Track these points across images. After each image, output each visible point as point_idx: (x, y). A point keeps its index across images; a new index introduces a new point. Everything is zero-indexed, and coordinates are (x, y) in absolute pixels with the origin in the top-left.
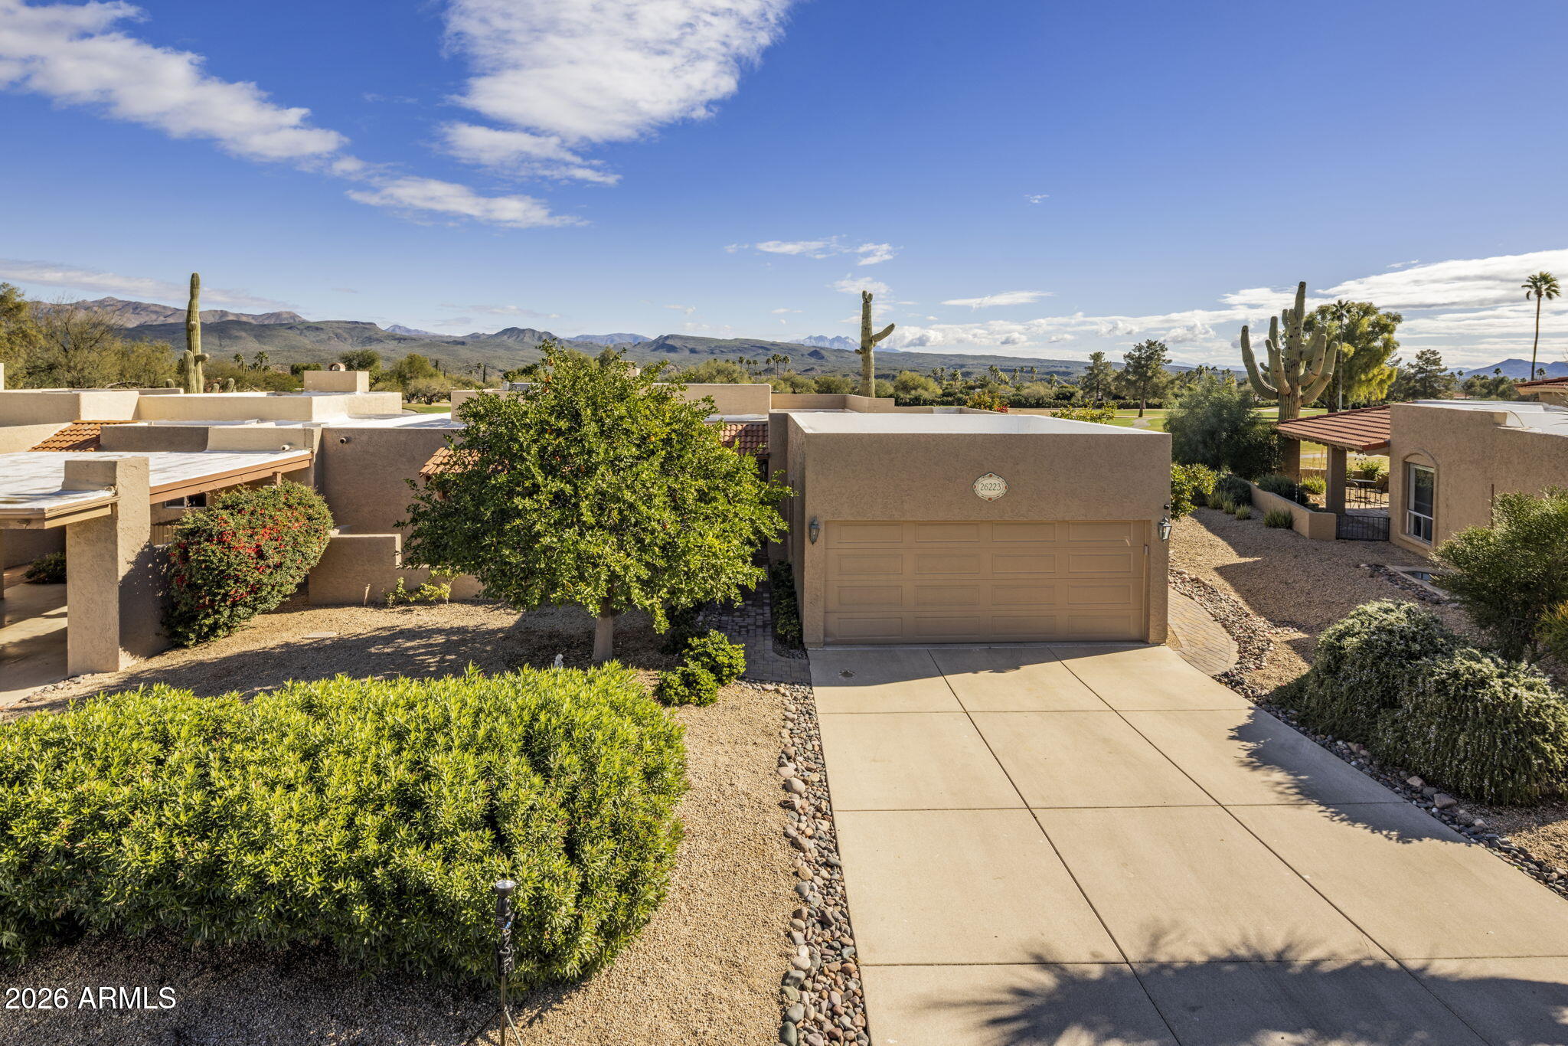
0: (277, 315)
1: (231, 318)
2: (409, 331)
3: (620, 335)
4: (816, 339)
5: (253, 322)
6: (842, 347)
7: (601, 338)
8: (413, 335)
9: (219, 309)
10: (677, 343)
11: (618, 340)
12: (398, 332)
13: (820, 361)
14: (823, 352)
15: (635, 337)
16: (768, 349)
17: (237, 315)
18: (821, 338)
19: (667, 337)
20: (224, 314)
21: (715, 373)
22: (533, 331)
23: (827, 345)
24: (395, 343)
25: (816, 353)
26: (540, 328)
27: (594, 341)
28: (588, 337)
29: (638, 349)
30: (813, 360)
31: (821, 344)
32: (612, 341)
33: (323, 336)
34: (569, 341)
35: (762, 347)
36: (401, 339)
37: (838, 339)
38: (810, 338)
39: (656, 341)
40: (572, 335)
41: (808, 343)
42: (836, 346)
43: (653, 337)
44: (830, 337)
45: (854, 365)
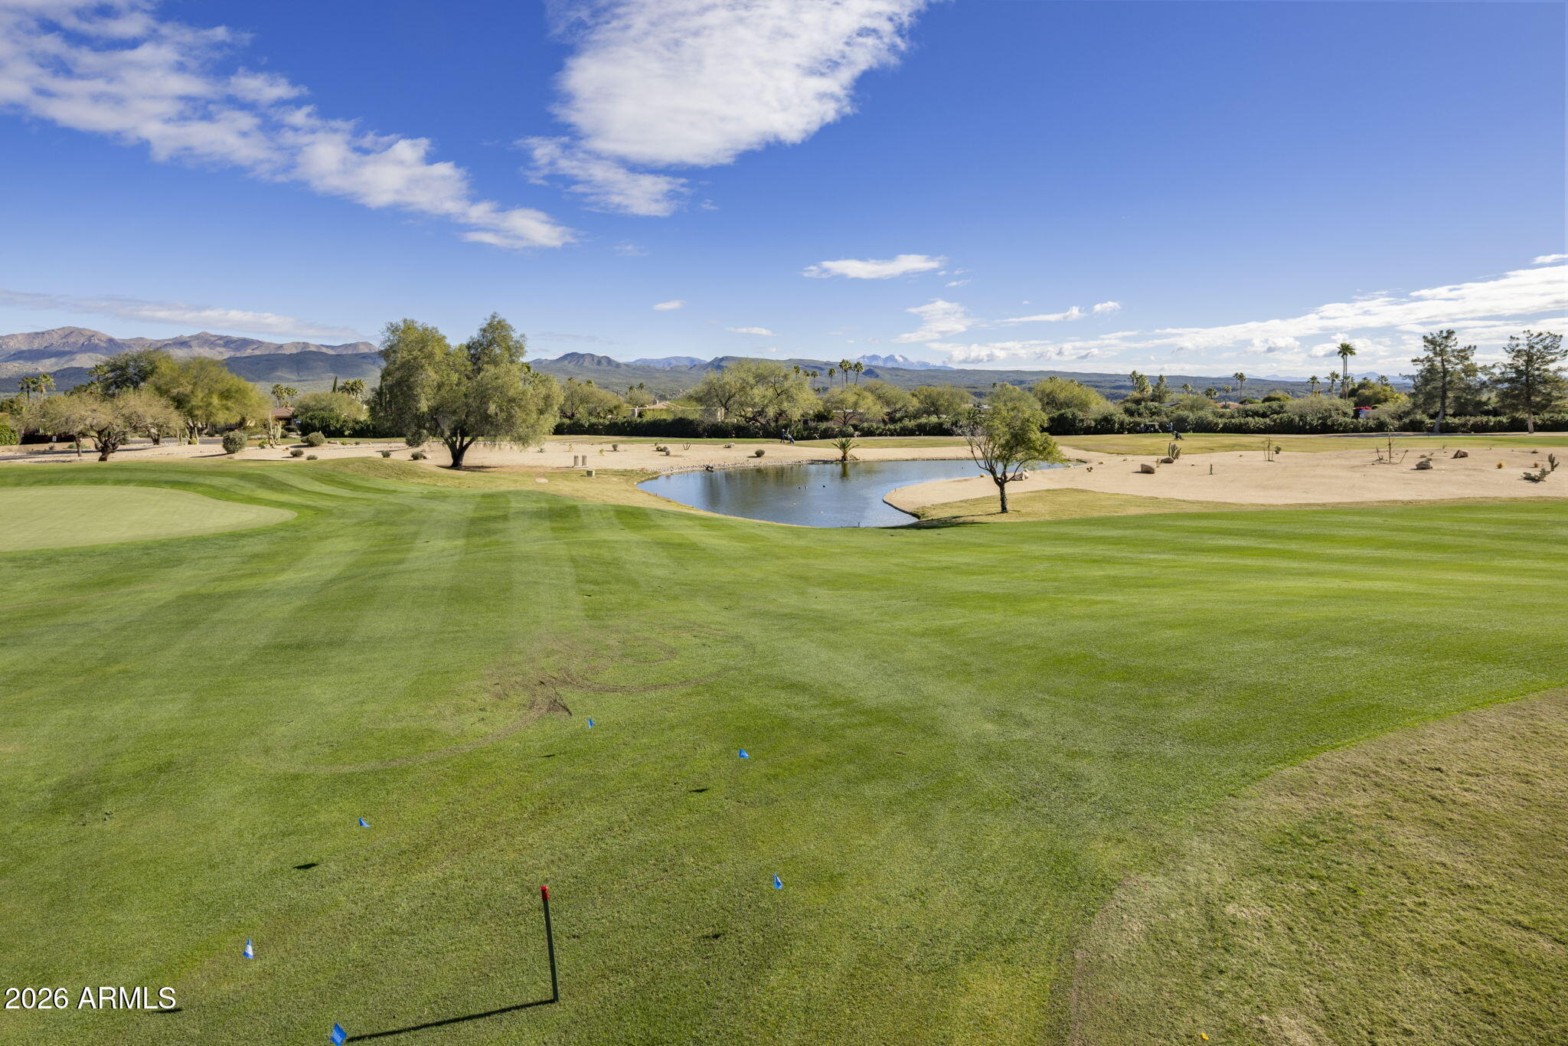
0: (355, 346)
1: (313, 349)
3: (676, 358)
4: (869, 358)
6: (895, 366)
7: (658, 361)
9: (301, 340)
11: (674, 363)
13: (875, 380)
14: (878, 371)
15: (692, 360)
16: (819, 368)
17: (317, 346)
18: (875, 357)
19: (722, 359)
20: (306, 344)
21: (752, 381)
22: (592, 356)
23: (881, 364)
25: (871, 372)
26: (600, 353)
27: (652, 365)
28: (645, 360)
29: (694, 372)
30: (868, 379)
31: (874, 363)
32: (669, 365)
34: (627, 365)
37: (891, 358)
38: (863, 357)
39: (711, 364)
41: (862, 363)
42: (890, 365)
43: (710, 359)
44: (883, 356)
45: (910, 383)
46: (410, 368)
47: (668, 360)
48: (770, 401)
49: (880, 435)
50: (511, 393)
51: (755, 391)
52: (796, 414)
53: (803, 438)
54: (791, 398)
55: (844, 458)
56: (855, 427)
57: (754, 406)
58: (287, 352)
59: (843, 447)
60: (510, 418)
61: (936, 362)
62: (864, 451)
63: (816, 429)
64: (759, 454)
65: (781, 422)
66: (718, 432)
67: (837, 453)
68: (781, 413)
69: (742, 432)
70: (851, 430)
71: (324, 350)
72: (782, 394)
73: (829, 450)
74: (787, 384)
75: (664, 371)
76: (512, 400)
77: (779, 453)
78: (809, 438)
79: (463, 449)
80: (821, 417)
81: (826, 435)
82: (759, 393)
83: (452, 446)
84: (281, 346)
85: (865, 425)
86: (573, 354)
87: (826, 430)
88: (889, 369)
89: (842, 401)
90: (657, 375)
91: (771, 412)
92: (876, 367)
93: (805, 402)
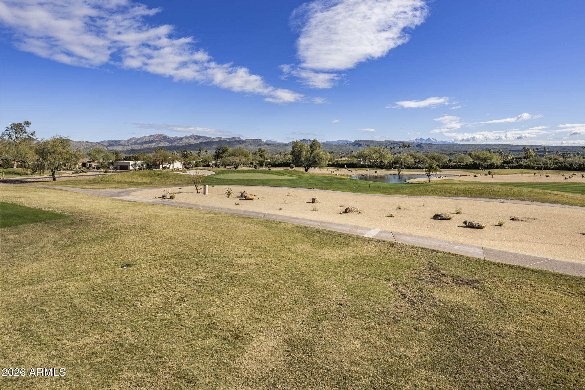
0: (235, 138)
1: (223, 139)
2: (272, 142)
3: (341, 141)
4: (419, 140)
5: (228, 140)
6: (430, 143)
7: (334, 142)
8: (272, 143)
9: (219, 137)
10: (362, 143)
11: (340, 143)
12: (269, 142)
13: (421, 149)
14: (422, 145)
15: (346, 141)
16: (398, 144)
17: (224, 138)
18: (421, 139)
19: (358, 141)
20: (221, 138)
21: (373, 152)
22: (310, 140)
23: (424, 142)
24: (267, 146)
25: (419, 145)
26: (313, 139)
27: (332, 143)
28: (329, 142)
29: (347, 146)
30: (418, 148)
31: (421, 142)
33: (247, 144)
34: (323, 144)
35: (396, 144)
36: (269, 144)
37: (429, 139)
38: (416, 139)
40: (324, 141)
41: (415, 141)
42: (428, 142)
43: (353, 141)
44: (425, 139)
45: (437, 150)
46: (300, 151)
47: (337, 142)
48: (378, 158)
49: (413, 168)
50: (321, 156)
51: (374, 155)
52: (386, 162)
53: (388, 169)
54: (384, 157)
55: (399, 174)
56: (405, 166)
57: (374, 159)
58: (216, 141)
59: (399, 171)
60: (320, 162)
61: (449, 141)
62: (405, 172)
63: (392, 166)
64: (376, 172)
65: (382, 164)
66: (363, 167)
67: (397, 172)
68: (382, 162)
69: (370, 167)
70: (403, 167)
71: (226, 140)
72: (382, 156)
73: (396, 172)
74: (383, 153)
75: (336, 146)
76: (321, 158)
77: (381, 172)
78: (390, 169)
79: (308, 169)
80: (394, 163)
81: (395, 168)
82: (375, 156)
83: (305, 168)
84: (214, 139)
85: (408, 165)
86: (304, 140)
87: (395, 167)
88: (428, 144)
89: (400, 158)
90: (334, 147)
91: (379, 161)
92: (422, 143)
93: (389, 158)
